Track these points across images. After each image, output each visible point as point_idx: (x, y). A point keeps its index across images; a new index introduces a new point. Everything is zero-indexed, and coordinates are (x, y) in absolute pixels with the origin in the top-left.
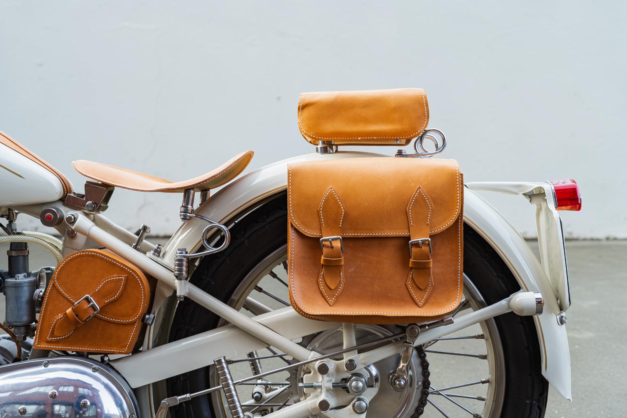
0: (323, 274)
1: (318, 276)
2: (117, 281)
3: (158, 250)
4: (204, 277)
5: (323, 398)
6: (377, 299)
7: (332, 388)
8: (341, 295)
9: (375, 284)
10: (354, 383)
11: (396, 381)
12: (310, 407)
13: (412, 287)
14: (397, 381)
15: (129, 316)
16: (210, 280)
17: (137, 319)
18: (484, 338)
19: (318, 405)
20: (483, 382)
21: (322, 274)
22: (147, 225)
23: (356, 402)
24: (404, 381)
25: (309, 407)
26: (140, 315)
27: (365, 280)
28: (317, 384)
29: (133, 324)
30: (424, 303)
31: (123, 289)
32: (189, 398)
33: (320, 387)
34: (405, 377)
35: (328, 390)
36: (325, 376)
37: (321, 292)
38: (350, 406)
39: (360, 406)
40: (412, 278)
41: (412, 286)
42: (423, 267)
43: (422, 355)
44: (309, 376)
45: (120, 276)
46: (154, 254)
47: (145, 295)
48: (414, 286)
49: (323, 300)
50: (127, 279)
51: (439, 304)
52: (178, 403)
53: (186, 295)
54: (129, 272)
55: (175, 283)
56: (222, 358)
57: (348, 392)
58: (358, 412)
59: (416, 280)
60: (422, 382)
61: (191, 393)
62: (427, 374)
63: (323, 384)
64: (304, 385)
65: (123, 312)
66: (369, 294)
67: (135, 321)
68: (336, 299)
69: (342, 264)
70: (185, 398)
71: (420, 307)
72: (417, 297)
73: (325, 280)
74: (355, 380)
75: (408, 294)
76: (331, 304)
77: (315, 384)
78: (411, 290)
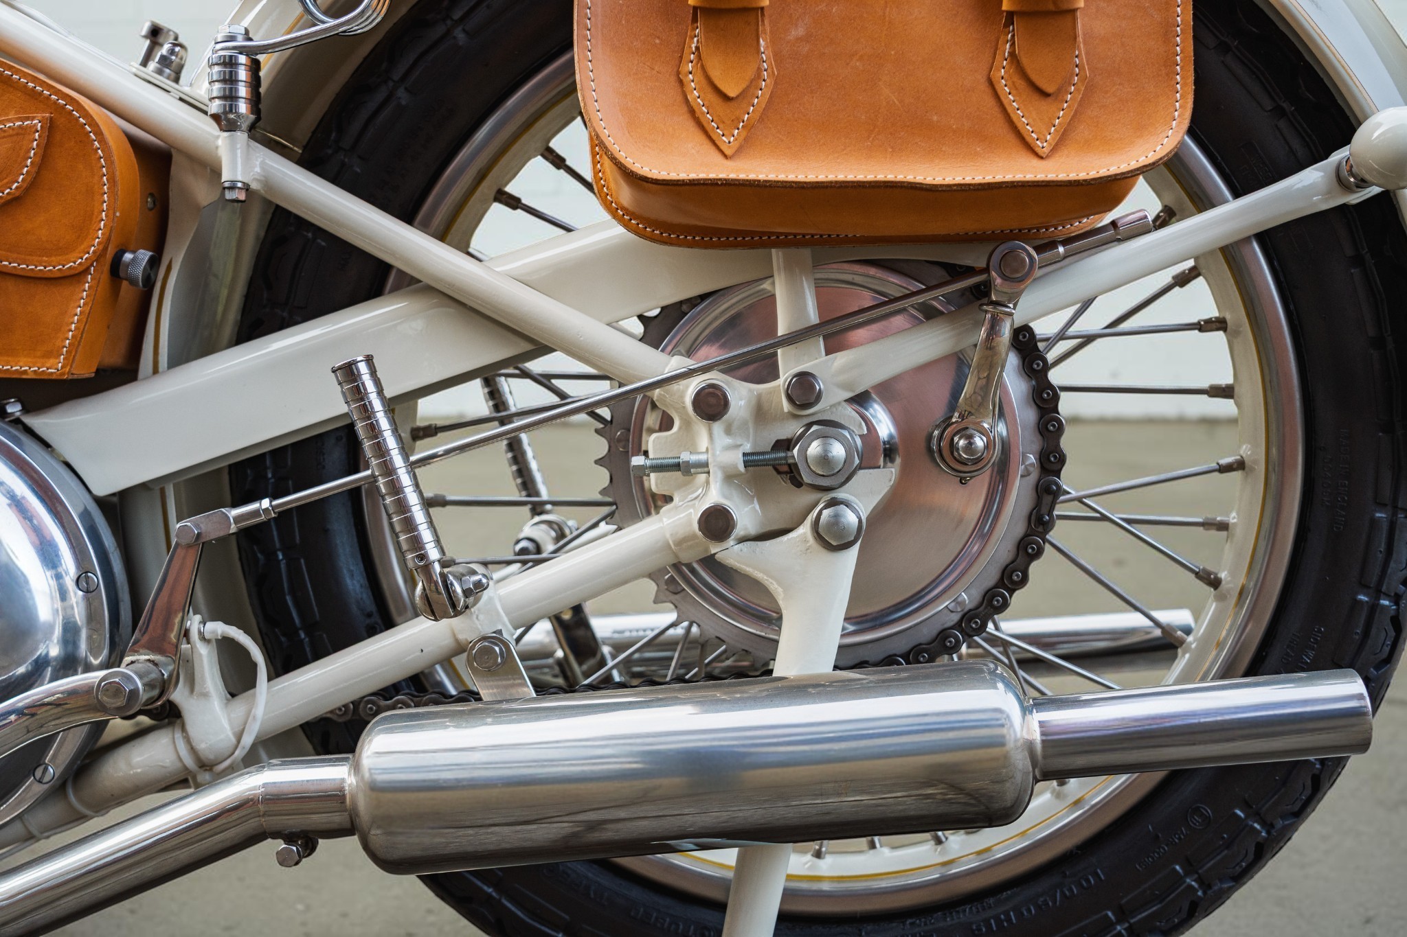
0: (697, 48)
1: (681, 57)
2: (17, 134)
3: (173, 58)
4: (330, 151)
5: (713, 501)
6: (891, 134)
7: (741, 468)
8: (761, 119)
9: (880, 80)
10: (814, 448)
11: (956, 439)
12: (671, 535)
13: (1014, 86)
14: (960, 439)
15: (63, 249)
16: (346, 160)
17: (89, 262)
18: (1225, 329)
19: (696, 526)
20: (1224, 469)
21: (693, 46)
22: (162, 22)
23: (826, 513)
24: (985, 439)
25: (668, 536)
26: (101, 247)
27: (848, 64)
28: (694, 458)
29: (76, 277)
30: (1056, 145)
31: (38, 160)
32: (266, 510)
33: (705, 465)
34: (986, 426)
35: (730, 477)
36: (718, 427)
37: (692, 112)
38: (805, 530)
39: (836, 520)
40: (1012, 54)
41: (1013, 83)
42: (1051, 7)
43: (1038, 365)
44: (667, 437)
45: (27, 119)
46: (160, 72)
47: (112, 181)
48: (1021, 83)
49: (701, 137)
50: (51, 128)
51: (1109, 145)
52: (233, 529)
53: (254, 186)
54: (55, 103)
55: (217, 148)
56: (359, 359)
57: (797, 483)
58: (834, 543)
59: (1025, 61)
60: (1038, 457)
61: (275, 497)
62: (1054, 426)
63: (714, 455)
64: (648, 463)
65: (44, 239)
66: (863, 117)
67: (84, 267)
68: (744, 134)
69: (762, 4)
70: (256, 513)
71: (1042, 158)
72: (1031, 121)
73: (703, 67)
74: (818, 436)
75: (996, 111)
76: (728, 152)
77: (685, 457)
78: (1012, 102)
